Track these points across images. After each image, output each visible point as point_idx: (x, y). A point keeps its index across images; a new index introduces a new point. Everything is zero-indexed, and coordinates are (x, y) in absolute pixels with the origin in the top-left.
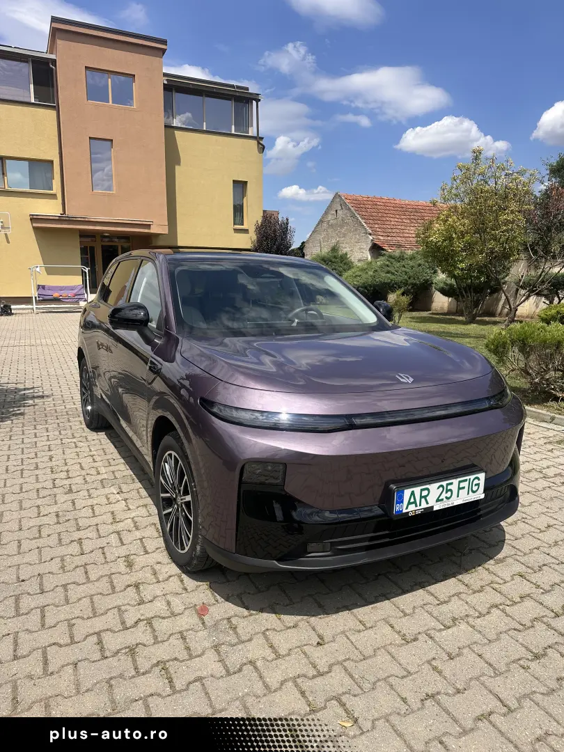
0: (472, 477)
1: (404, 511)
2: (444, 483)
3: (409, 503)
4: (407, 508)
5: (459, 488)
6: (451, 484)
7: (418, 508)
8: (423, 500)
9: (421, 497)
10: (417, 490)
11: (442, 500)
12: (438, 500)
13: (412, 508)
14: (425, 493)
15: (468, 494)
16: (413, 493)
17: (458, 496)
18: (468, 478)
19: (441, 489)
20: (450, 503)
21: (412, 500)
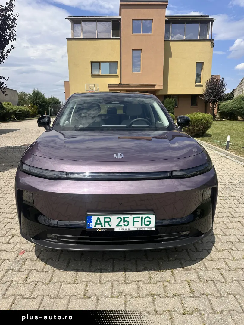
0: (144, 216)
1: (94, 227)
2: (122, 217)
3: (96, 224)
4: (95, 226)
5: (134, 222)
6: (128, 218)
7: (103, 227)
8: (107, 224)
9: (105, 222)
10: (102, 218)
11: (121, 226)
12: (118, 225)
13: (98, 227)
14: (107, 220)
15: (142, 225)
16: (98, 219)
17: (134, 225)
18: (141, 216)
19: (119, 220)
20: (127, 228)
21: (98, 222)
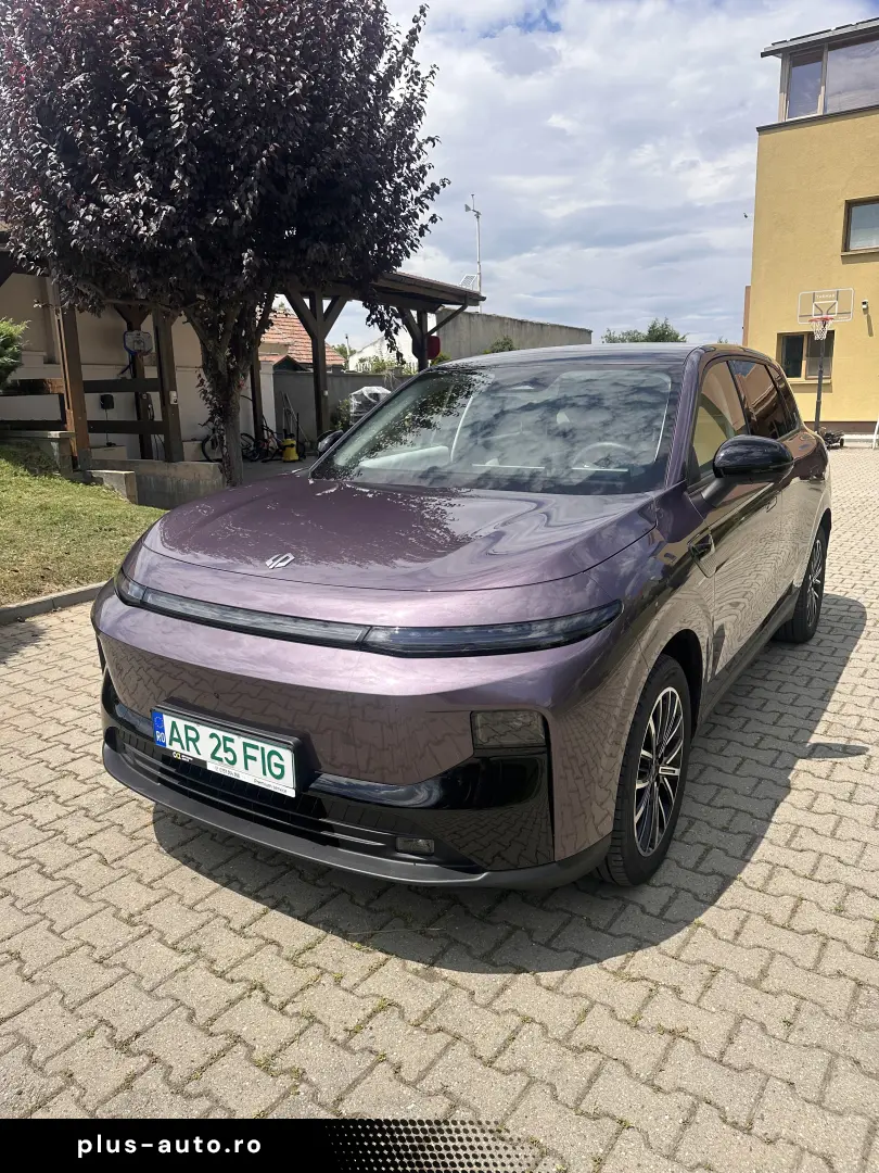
0: (268, 748)
1: (168, 746)
2: (221, 734)
3: (172, 739)
4: (170, 744)
5: (247, 757)
6: (232, 740)
7: (186, 752)
8: (191, 743)
9: (188, 739)
10: (181, 724)
11: (220, 760)
12: (213, 756)
13: (176, 747)
14: (192, 734)
15: (265, 774)
16: (174, 725)
17: (246, 768)
18: (260, 745)
19: (216, 741)
20: (233, 772)
21: (175, 736)
